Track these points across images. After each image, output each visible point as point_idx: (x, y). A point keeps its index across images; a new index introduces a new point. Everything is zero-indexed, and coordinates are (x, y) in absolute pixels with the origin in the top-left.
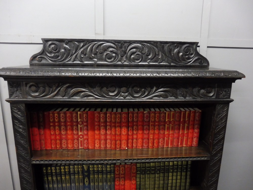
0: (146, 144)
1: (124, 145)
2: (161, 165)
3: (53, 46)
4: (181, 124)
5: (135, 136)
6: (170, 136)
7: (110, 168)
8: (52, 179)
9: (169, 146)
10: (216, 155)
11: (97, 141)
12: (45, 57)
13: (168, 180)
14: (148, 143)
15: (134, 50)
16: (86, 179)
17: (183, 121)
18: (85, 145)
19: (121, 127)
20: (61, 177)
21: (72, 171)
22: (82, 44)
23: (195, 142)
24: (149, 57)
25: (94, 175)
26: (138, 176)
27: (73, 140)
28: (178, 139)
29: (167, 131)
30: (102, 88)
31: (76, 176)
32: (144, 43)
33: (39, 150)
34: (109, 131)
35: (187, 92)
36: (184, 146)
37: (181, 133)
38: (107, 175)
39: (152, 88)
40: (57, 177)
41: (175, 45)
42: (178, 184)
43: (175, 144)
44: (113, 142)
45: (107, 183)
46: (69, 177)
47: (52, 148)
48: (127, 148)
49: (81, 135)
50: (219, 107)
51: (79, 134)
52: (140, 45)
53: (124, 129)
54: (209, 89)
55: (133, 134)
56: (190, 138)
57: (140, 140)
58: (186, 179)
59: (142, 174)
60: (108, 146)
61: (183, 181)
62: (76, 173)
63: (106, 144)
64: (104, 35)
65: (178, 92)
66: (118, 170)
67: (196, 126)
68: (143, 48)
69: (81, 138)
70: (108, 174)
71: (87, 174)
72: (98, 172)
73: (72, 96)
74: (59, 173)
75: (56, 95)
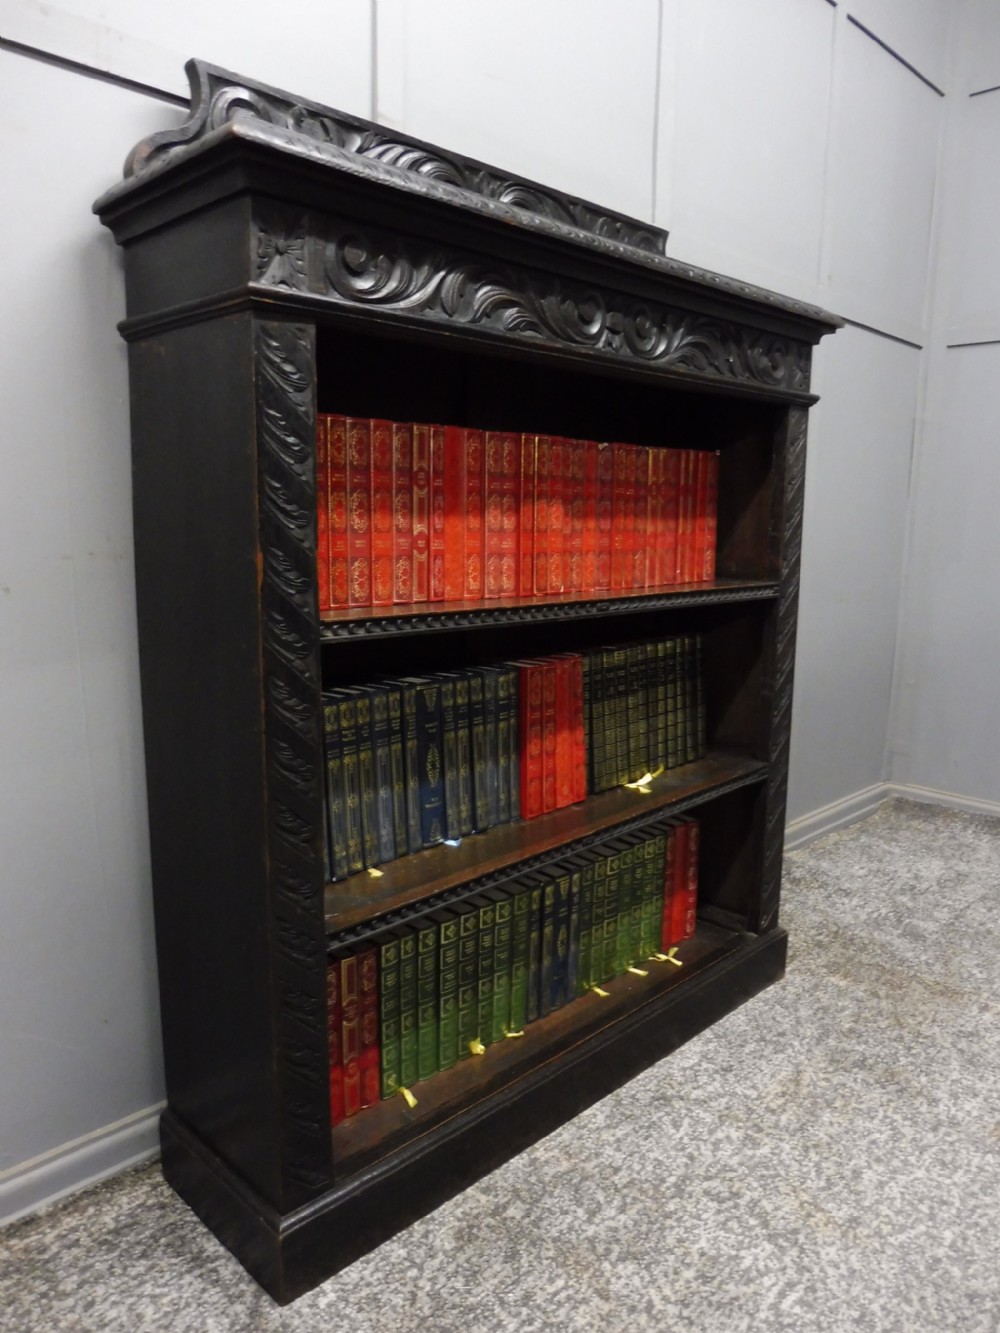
0: (604, 574)
2: (640, 657)
4: (681, 498)
6: (659, 540)
7: (508, 686)
9: (657, 580)
11: (472, 564)
13: (657, 714)
14: (610, 569)
17: (684, 486)
18: (436, 584)
20: (341, 757)
21: (381, 722)
22: (357, 141)
23: (709, 566)
25: (456, 729)
26: (586, 710)
28: (675, 552)
29: (652, 523)
31: (394, 748)
36: (686, 582)
37: (680, 531)
38: (497, 721)
39: (676, 327)
43: (668, 572)
45: (497, 761)
46: (369, 754)
48: (562, 590)
49: (421, 534)
51: (415, 533)
53: (558, 509)
54: (776, 355)
56: (697, 550)
57: (590, 558)
58: (696, 705)
59: (596, 700)
60: (508, 584)
62: (396, 732)
65: (723, 353)
67: (710, 507)
69: (421, 551)
70: (501, 716)
71: (436, 727)
72: (470, 712)
73: (481, 318)
74: (337, 738)
75: (427, 303)
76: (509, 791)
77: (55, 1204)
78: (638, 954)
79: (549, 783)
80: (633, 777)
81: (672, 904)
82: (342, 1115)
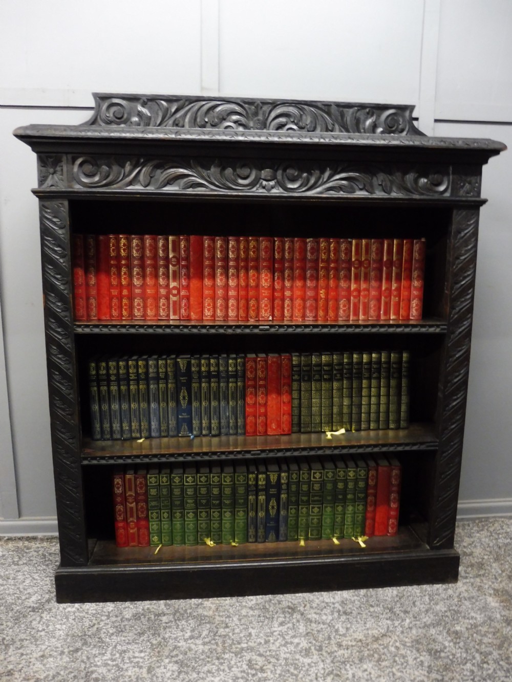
0: (311, 311)
1: (266, 311)
2: (345, 360)
3: (115, 109)
4: (384, 268)
5: (288, 293)
6: (362, 293)
7: (236, 365)
8: (109, 391)
9: (361, 316)
10: (458, 323)
11: (207, 302)
13: (361, 396)
14: (317, 309)
15: (283, 119)
17: (387, 260)
18: (183, 311)
19: (258, 270)
20: (129, 385)
21: (153, 373)
22: (175, 107)
23: (416, 310)
25: (200, 383)
26: (295, 385)
27: (157, 298)
28: (379, 300)
29: (355, 283)
30: (223, 169)
31: (161, 386)
32: (303, 106)
33: (85, 318)
34: (233, 280)
35: (392, 182)
36: (391, 318)
37: (383, 288)
38: (228, 382)
39: (323, 172)
40: (119, 386)
41: (367, 110)
42: (383, 408)
43: (372, 313)
44: (242, 303)
45: (228, 403)
46: (145, 386)
47: (111, 316)
48: (271, 318)
49: (174, 288)
51: (171, 286)
52: (295, 110)
53: (266, 275)
54: (436, 176)
55: (283, 288)
56: (403, 300)
57: (298, 302)
58: (399, 395)
59: (304, 381)
60: (232, 313)
61: (393, 399)
62: (162, 379)
63: (227, 307)
64: (219, 91)
66: (251, 367)
67: (415, 274)
68: (301, 115)
69: (174, 295)
70: (231, 380)
71: (186, 380)
72: (209, 375)
73: (165, 186)
74: (125, 376)
75: (130, 183)
76: (236, 419)
77: (45, 536)
78: (342, 532)
79: (261, 420)
80: (334, 429)
81: (374, 511)
82: (127, 544)
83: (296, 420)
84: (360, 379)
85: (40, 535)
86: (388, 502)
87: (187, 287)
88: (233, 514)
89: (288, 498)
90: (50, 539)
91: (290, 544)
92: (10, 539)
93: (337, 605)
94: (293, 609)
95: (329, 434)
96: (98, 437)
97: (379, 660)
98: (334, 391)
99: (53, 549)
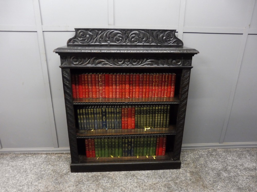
0: (141, 95)
1: (127, 95)
2: (151, 109)
3: (81, 33)
4: (163, 83)
5: (134, 90)
6: (156, 90)
7: (119, 110)
8: (83, 117)
9: (156, 97)
10: (183, 101)
11: (111, 93)
12: (77, 40)
13: (155, 118)
14: (143, 94)
15: (134, 35)
16: (104, 117)
18: (103, 95)
19: (125, 84)
20: (89, 115)
22: (100, 32)
23: (172, 95)
24: (144, 40)
25: (109, 115)
26: (136, 115)
27: (96, 92)
28: (161, 92)
29: (154, 87)
30: (114, 59)
31: (98, 115)
32: (140, 31)
33: (76, 98)
34: (118, 87)
35: (164, 62)
36: (165, 97)
38: (117, 115)
39: (143, 59)
40: (86, 116)
41: (161, 32)
42: (162, 122)
43: (159, 95)
44: (121, 93)
45: (117, 120)
46: (93, 116)
47: (83, 97)
48: (129, 97)
49: (101, 89)
50: (184, 71)
52: (138, 32)
53: (127, 86)
54: (178, 60)
55: (133, 89)
57: (137, 93)
58: (167, 118)
59: (139, 114)
60: (118, 96)
61: (165, 119)
63: (116, 94)
64: (114, 25)
65: (159, 62)
66: (123, 111)
67: (173, 84)
68: (140, 34)
69: (101, 91)
70: (118, 114)
71: (105, 114)
72: (111, 113)
73: (97, 64)
74: (88, 113)
75: (88, 64)
76: (119, 124)
78: (149, 154)
79: (126, 125)
80: (147, 127)
81: (159, 149)
82: (89, 157)
83: (136, 124)
84: (155, 114)
85: (64, 152)
86: (162, 146)
87: (105, 89)
88: (119, 149)
89: (134, 145)
90: (68, 153)
91: (134, 157)
92: (56, 153)
93: (146, 175)
94: (134, 175)
95: (145, 129)
96: (81, 129)
97: (155, 189)
98: (147, 117)
99: (69, 156)
